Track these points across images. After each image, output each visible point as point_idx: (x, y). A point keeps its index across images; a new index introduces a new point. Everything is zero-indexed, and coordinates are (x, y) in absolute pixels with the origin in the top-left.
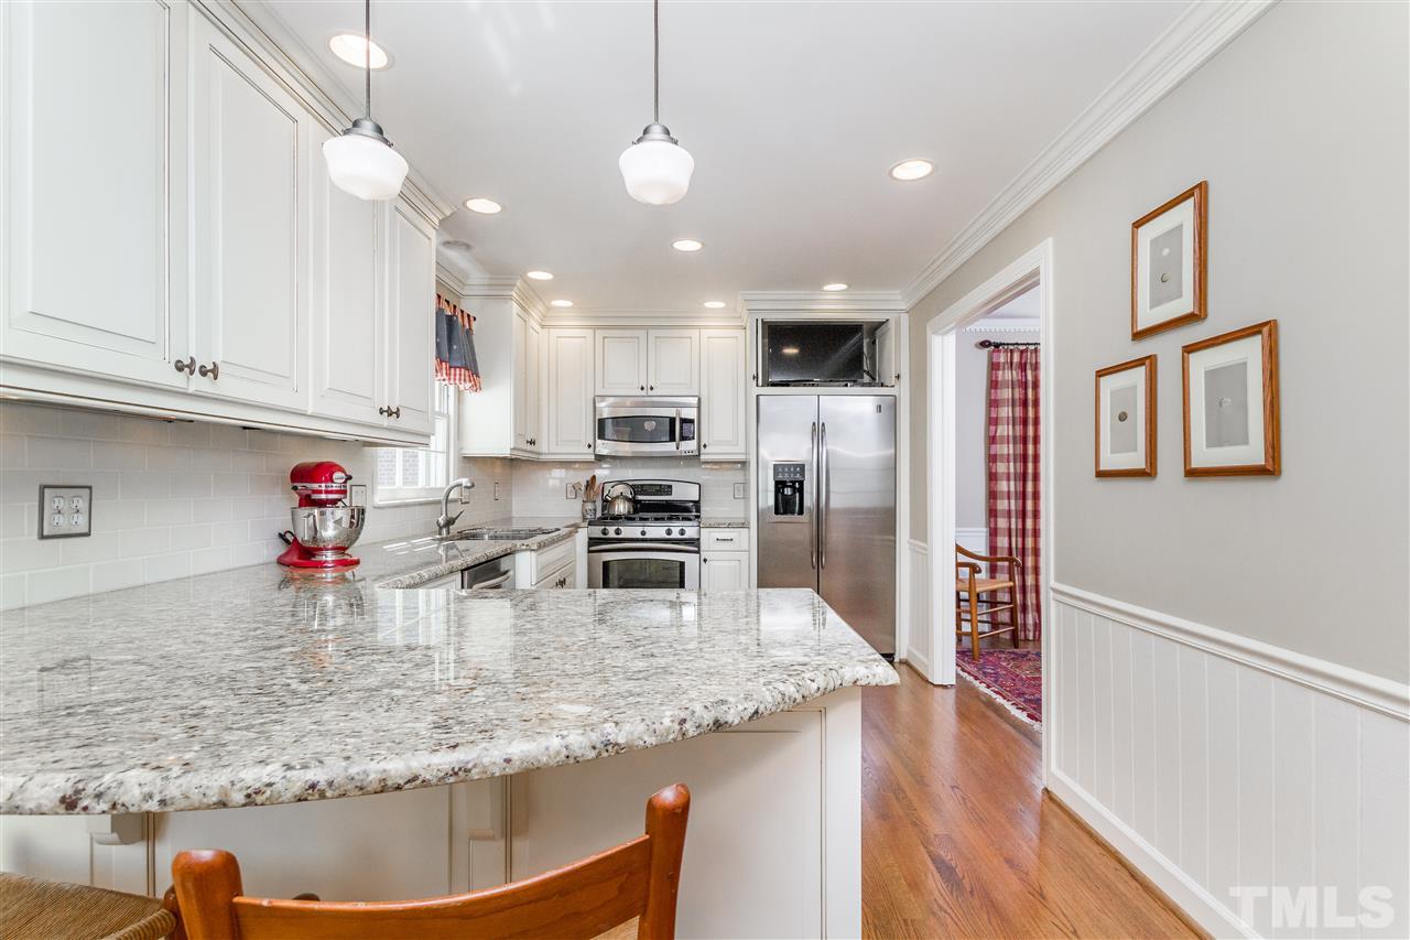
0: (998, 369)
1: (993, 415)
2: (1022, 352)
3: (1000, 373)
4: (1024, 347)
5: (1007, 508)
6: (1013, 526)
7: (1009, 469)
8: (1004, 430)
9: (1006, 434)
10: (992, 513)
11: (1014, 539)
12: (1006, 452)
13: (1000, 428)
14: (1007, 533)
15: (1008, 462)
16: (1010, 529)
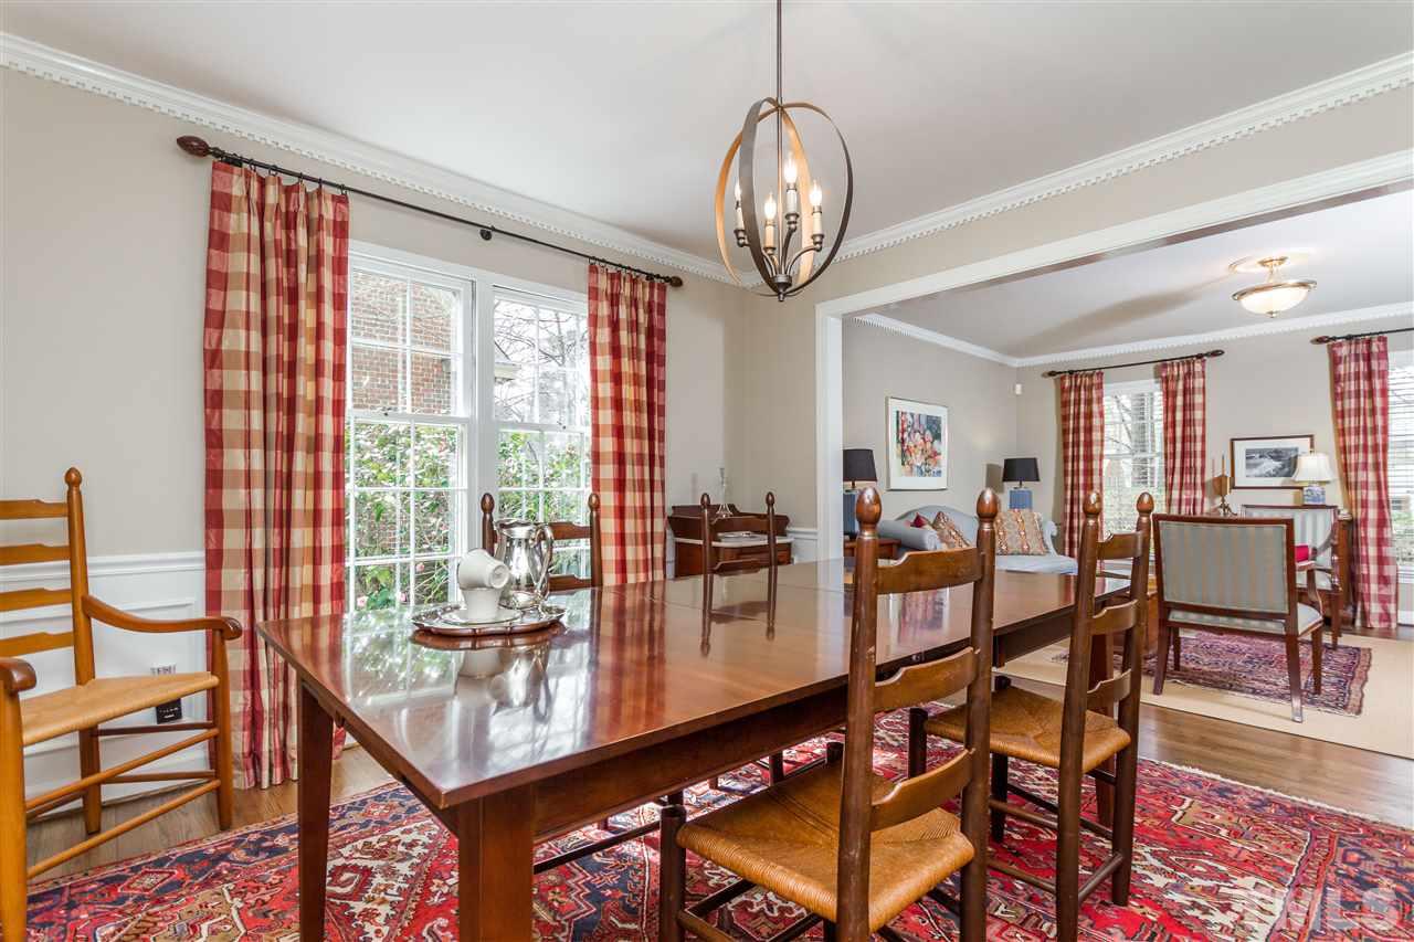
0: (228, 209)
1: (216, 306)
2: (288, 191)
3: (233, 216)
4: (293, 181)
5: (243, 506)
6: (258, 545)
7: (248, 421)
8: (235, 340)
9: (243, 348)
10: (214, 519)
11: (258, 574)
12: (242, 387)
13: (228, 333)
14: (242, 560)
15: (248, 407)
16: (249, 552)
